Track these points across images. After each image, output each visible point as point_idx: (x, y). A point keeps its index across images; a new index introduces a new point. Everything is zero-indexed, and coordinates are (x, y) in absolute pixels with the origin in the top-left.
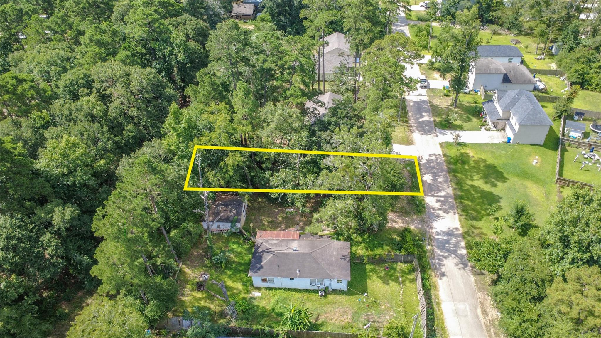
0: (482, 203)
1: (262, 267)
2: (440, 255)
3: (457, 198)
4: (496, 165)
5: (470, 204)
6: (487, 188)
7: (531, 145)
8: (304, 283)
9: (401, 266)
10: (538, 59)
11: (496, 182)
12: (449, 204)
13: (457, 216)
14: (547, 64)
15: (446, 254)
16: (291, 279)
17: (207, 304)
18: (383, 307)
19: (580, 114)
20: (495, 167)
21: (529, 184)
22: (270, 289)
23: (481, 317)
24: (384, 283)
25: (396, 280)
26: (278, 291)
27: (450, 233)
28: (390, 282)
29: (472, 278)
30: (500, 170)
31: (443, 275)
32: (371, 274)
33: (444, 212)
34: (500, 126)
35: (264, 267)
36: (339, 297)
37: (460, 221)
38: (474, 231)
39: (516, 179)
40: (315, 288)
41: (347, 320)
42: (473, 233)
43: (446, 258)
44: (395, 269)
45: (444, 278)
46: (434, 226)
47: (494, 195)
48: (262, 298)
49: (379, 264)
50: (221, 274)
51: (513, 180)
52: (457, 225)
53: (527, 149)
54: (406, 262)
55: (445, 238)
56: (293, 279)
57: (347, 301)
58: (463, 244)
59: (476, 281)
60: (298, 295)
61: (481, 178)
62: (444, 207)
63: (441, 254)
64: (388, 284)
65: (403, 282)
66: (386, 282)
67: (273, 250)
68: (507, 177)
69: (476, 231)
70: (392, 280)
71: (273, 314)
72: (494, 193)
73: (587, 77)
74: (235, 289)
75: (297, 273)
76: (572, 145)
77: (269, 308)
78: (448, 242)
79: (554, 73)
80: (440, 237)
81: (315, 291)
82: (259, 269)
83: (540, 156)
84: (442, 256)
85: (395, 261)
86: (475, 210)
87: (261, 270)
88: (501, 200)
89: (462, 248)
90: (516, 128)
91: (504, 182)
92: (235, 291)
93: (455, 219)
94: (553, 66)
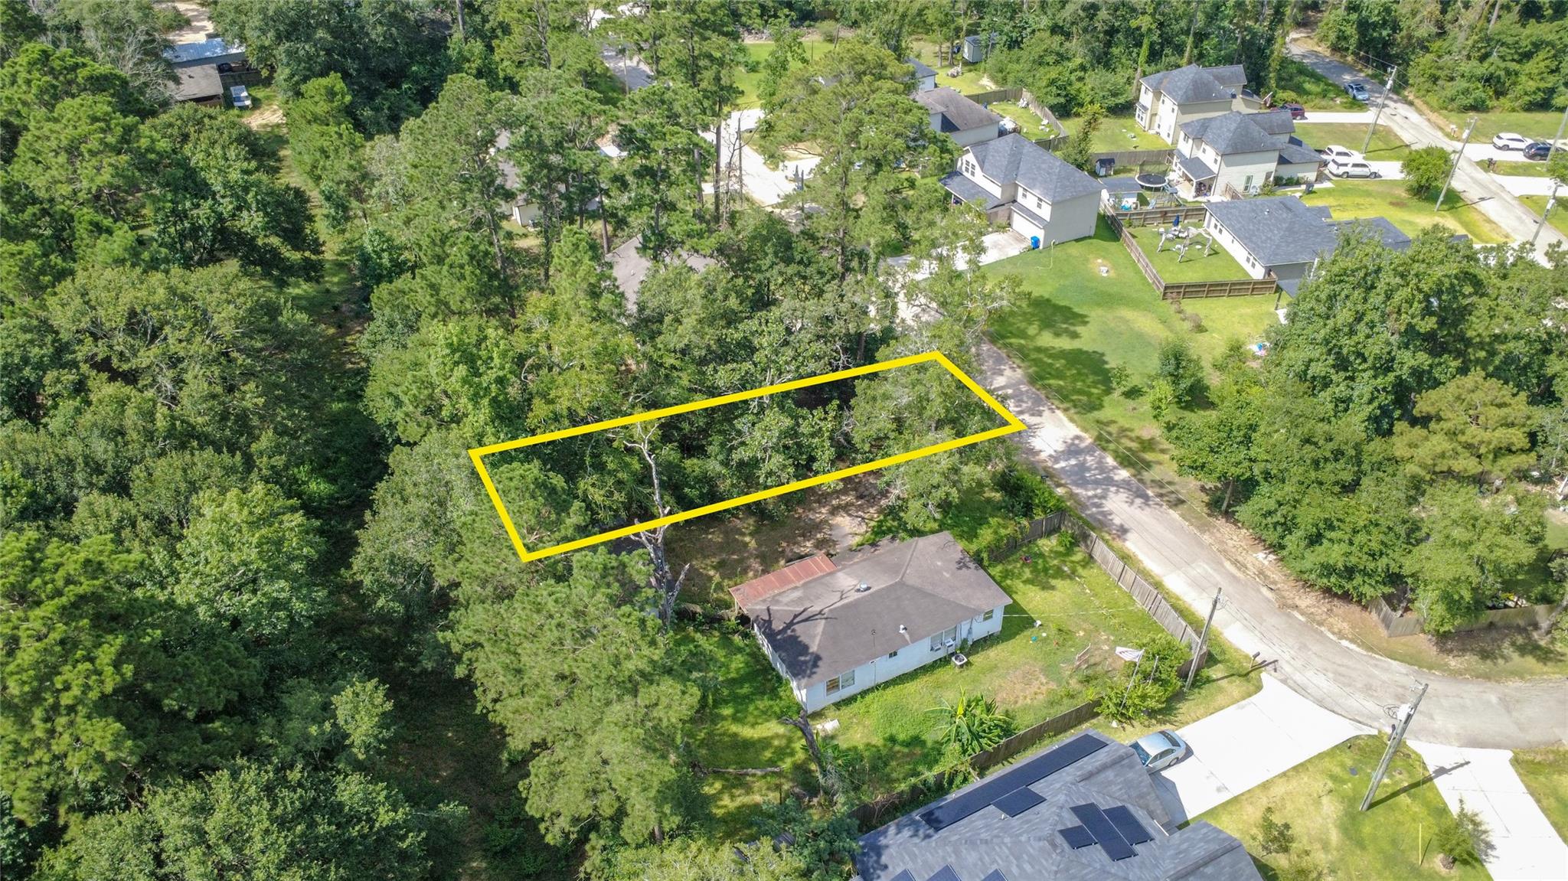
0: (1079, 373)
1: (817, 658)
2: (1089, 498)
3: (1033, 380)
4: (1046, 296)
5: (1061, 383)
6: (1065, 343)
7: (1077, 240)
8: (917, 654)
9: (1048, 544)
10: (954, 76)
11: (1072, 328)
12: (1029, 398)
13: (1059, 413)
14: (976, 81)
15: (1099, 491)
16: (891, 656)
17: (743, 799)
18: (1082, 633)
19: (1108, 162)
20: (1048, 300)
21: (1127, 313)
22: (850, 700)
23: (1239, 574)
24: (1043, 588)
25: (1059, 573)
26: (869, 697)
27: (1072, 450)
28: (1053, 582)
29: (1174, 514)
30: (1062, 303)
31: (1123, 531)
32: (1009, 582)
33: (1033, 415)
34: (1002, 220)
35: (823, 654)
36: (993, 653)
37: (1072, 420)
38: (1109, 429)
39: (1100, 311)
40: (941, 654)
41: (1044, 689)
42: (1110, 434)
43: (1104, 497)
44: (1041, 555)
45: (1129, 536)
46: (1038, 448)
47: (1087, 352)
48: (845, 728)
49: (1007, 557)
50: (714, 722)
51: (1096, 315)
52: (1073, 430)
53: (1075, 250)
54: (1049, 533)
55: (1073, 462)
56: (895, 654)
57: (1012, 653)
58: (1110, 461)
59: (1182, 515)
60: (911, 687)
61: (1041, 330)
62: (1024, 405)
63: (1090, 493)
64: (1053, 588)
65: (1074, 572)
66: (1046, 587)
67: (816, 609)
68: (1081, 312)
69: (1113, 429)
70: (1054, 577)
71: (897, 748)
72: (1085, 349)
74: (772, 738)
75: (902, 636)
76: (1136, 223)
77: (877, 741)
78: (1082, 467)
79: (1002, 97)
80: (1062, 464)
81: (945, 661)
82: (815, 665)
83: (1104, 258)
84: (1096, 496)
85: (1031, 539)
86: (1080, 392)
87: (820, 663)
88: (1106, 358)
89: (1115, 468)
90: (1045, 212)
91: (1086, 323)
92: (776, 743)
93: (1060, 420)
94: (988, 84)
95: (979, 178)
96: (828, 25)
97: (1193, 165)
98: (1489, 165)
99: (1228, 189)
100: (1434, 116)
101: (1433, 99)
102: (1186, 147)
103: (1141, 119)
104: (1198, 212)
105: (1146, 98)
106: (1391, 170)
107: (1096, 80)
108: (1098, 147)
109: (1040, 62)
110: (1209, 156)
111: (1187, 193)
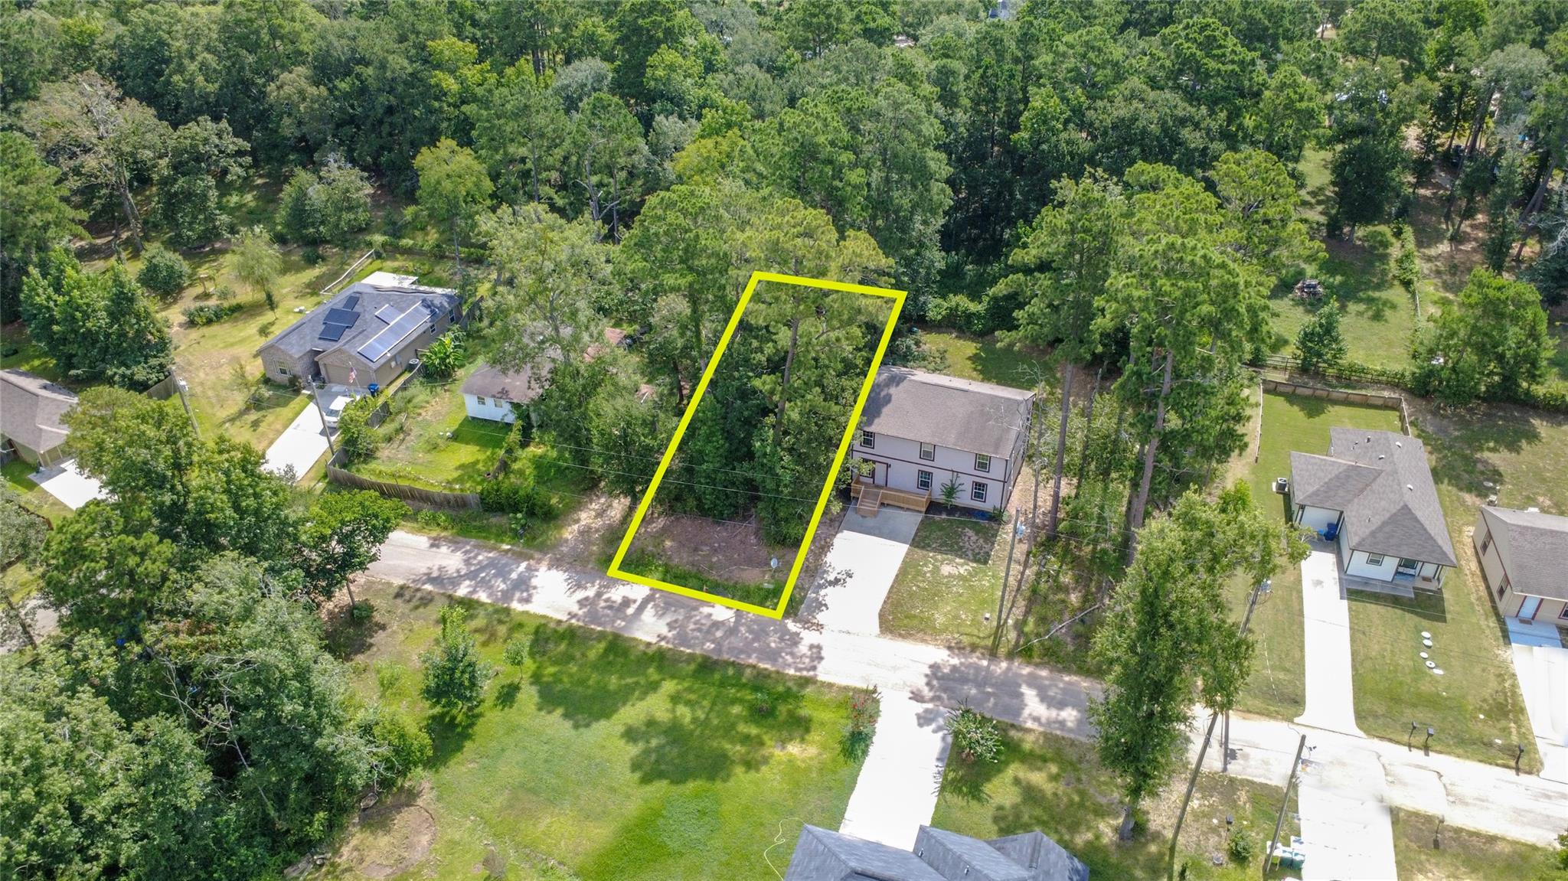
3: (620, 641)
11: (642, 747)
12: (605, 617)
13: (565, 618)
15: (475, 563)
27: (523, 585)
28: (460, 472)
29: (398, 582)
31: (434, 545)
32: (488, 453)
33: (585, 599)
37: (546, 616)
38: (505, 627)
42: (501, 622)
43: (467, 561)
45: (427, 544)
46: (554, 572)
47: (597, 719)
52: (534, 608)
55: (514, 576)
58: (483, 596)
59: (389, 584)
62: (603, 606)
63: (480, 558)
64: (457, 469)
66: (462, 467)
78: (503, 575)
80: (521, 569)
84: (475, 557)
89: (474, 592)
93: (557, 610)
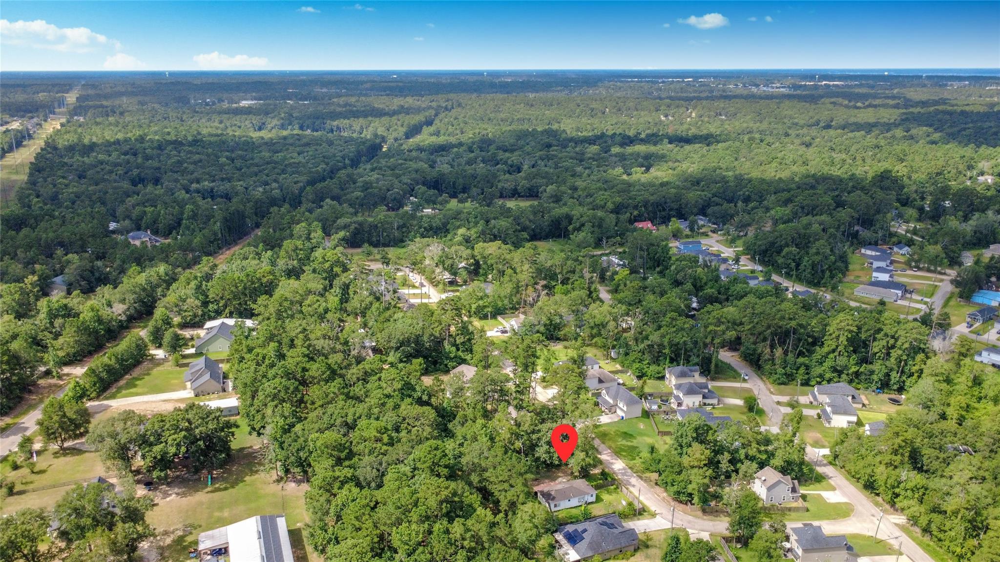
2: (624, 479)
3: (616, 453)
5: (625, 453)
6: (629, 444)
7: (636, 418)
8: (575, 502)
10: (607, 364)
11: (632, 440)
12: (614, 457)
13: (621, 461)
14: (614, 366)
15: (628, 478)
18: (615, 504)
19: (651, 395)
20: (626, 432)
21: (646, 438)
23: (658, 498)
27: (622, 469)
30: (630, 433)
31: (631, 486)
33: (614, 461)
34: (613, 411)
36: (593, 505)
37: (624, 462)
39: (639, 436)
40: (581, 504)
42: (633, 466)
44: (610, 489)
46: (614, 468)
47: (634, 446)
49: (600, 488)
51: (638, 438)
52: (624, 465)
53: (635, 421)
54: (612, 485)
56: (570, 500)
57: (598, 506)
58: (632, 472)
60: (573, 509)
62: (612, 458)
65: (616, 493)
66: (608, 495)
68: (635, 436)
70: (612, 494)
73: (644, 371)
75: (571, 496)
76: (655, 414)
78: (624, 473)
79: (621, 372)
80: (619, 472)
81: (581, 506)
83: (644, 424)
84: (626, 479)
85: (607, 486)
89: (633, 474)
90: (625, 409)
94: (618, 367)
95: (607, 398)
96: (565, 343)
97: (677, 398)
98: (778, 403)
99: (688, 406)
100: (770, 386)
101: (771, 380)
102: (675, 392)
103: (667, 382)
104: (674, 412)
105: (667, 376)
106: (739, 402)
107: (654, 368)
108: (647, 390)
109: (634, 361)
110: (681, 395)
111: (674, 406)
